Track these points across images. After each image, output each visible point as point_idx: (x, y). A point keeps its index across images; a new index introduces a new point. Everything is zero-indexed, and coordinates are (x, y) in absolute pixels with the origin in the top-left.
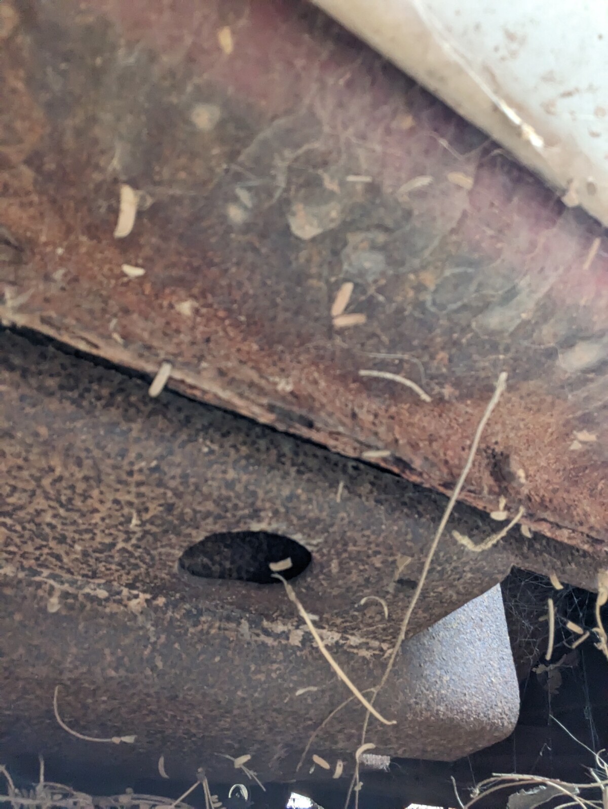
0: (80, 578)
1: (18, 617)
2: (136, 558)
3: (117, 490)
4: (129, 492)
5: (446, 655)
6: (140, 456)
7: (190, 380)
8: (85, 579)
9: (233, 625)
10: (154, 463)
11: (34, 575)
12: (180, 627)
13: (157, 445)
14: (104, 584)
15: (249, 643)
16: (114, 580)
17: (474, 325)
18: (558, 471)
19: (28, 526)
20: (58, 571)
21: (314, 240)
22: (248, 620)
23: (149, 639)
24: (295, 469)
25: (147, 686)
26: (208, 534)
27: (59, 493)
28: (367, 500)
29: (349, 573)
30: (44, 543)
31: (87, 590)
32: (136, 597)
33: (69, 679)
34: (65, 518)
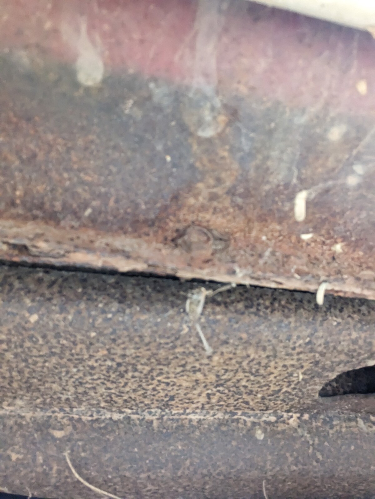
0: (258, 412)
1: (234, 443)
2: (293, 395)
3: (285, 359)
4: (292, 359)
6: (299, 337)
7: (337, 288)
8: (261, 412)
9: (353, 424)
10: (308, 340)
11: (234, 416)
12: (323, 431)
13: (307, 328)
14: (273, 413)
15: (368, 434)
16: (279, 409)
19: (232, 389)
20: (246, 411)
22: (361, 418)
23: (308, 442)
25: (316, 472)
26: (339, 374)
27: (251, 368)
30: (240, 397)
31: (264, 419)
32: (292, 417)
33: (271, 476)
34: (253, 381)
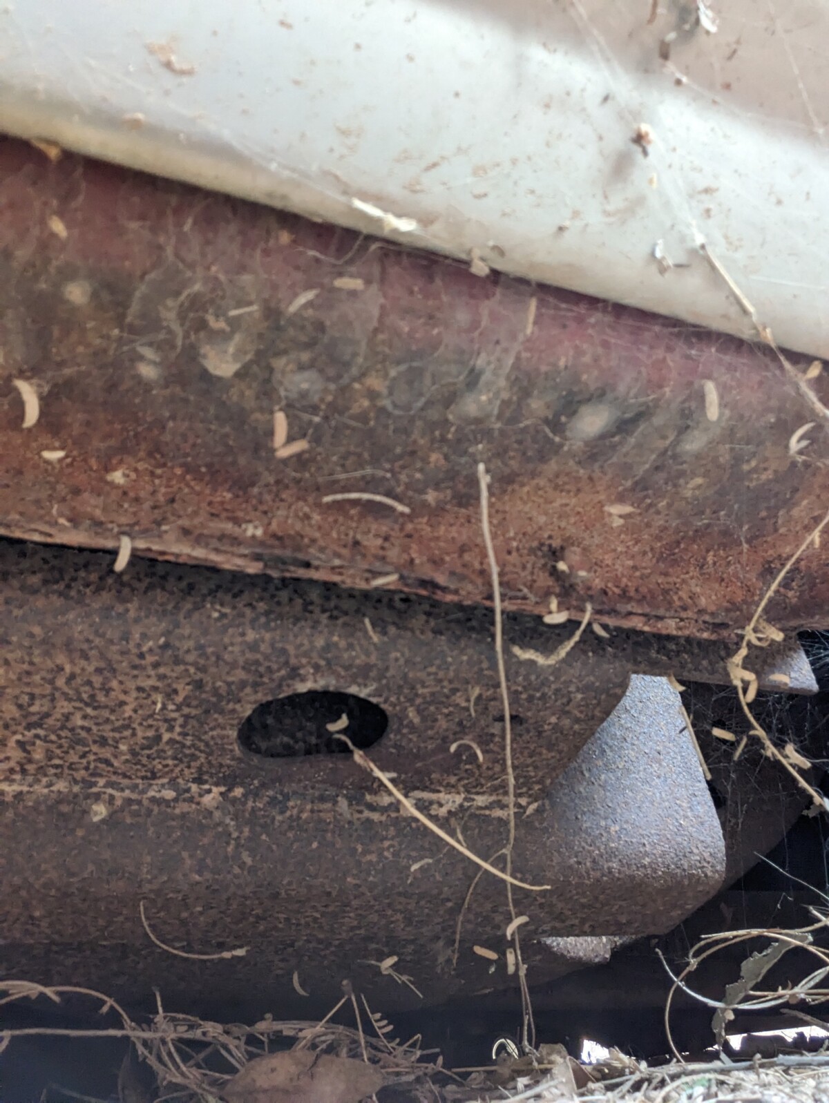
0: (139, 781)
2: (189, 748)
3: (135, 677)
4: (149, 677)
5: (612, 801)
6: (144, 636)
7: (155, 547)
8: (145, 781)
9: (328, 805)
10: (162, 640)
11: (91, 787)
12: (264, 816)
13: (159, 620)
14: (169, 783)
15: (350, 822)
16: (177, 777)
17: (451, 417)
18: (645, 553)
19: (63, 733)
20: (114, 778)
21: (238, 375)
22: (346, 796)
23: (230, 835)
24: (327, 614)
27: (78, 693)
28: (422, 632)
29: (436, 720)
30: (87, 749)
31: (151, 793)
32: (209, 791)
33: (151, 891)
34: (96, 717)
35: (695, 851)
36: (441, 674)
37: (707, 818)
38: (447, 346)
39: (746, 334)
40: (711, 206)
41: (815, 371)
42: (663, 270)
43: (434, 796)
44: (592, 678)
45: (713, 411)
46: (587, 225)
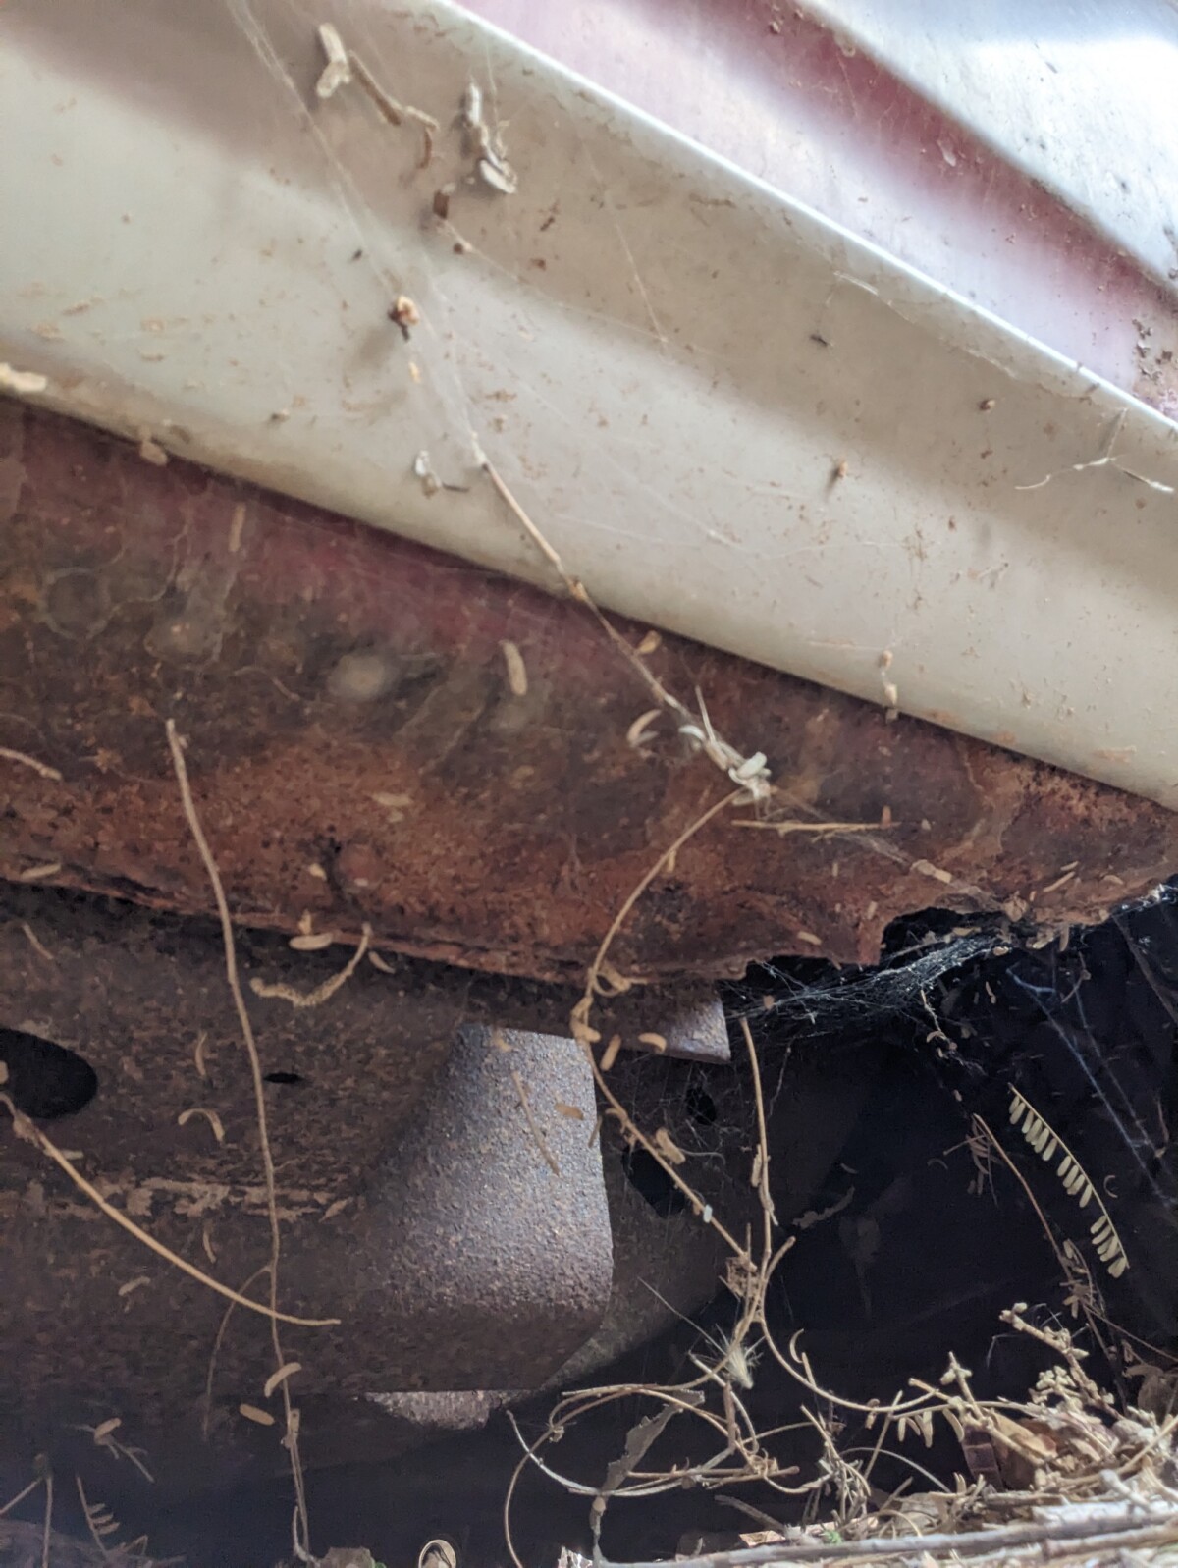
5: (459, 1200)
9: (11, 1194)
29: (168, 1077)
35: (569, 1272)
36: (166, 1011)
37: (594, 1227)
38: (128, 552)
39: (554, 587)
40: (504, 417)
41: (649, 645)
42: (429, 492)
43: (183, 1187)
44: (400, 1028)
45: (519, 683)
46: (314, 420)
